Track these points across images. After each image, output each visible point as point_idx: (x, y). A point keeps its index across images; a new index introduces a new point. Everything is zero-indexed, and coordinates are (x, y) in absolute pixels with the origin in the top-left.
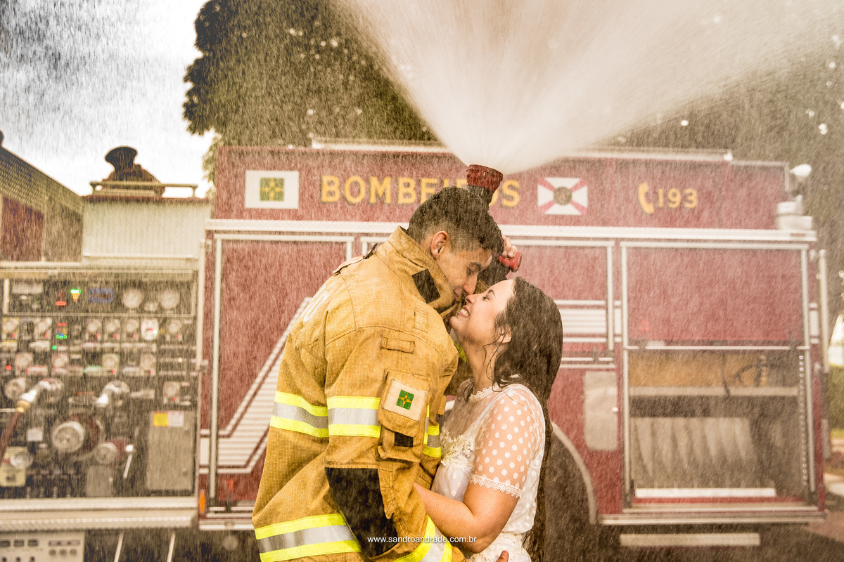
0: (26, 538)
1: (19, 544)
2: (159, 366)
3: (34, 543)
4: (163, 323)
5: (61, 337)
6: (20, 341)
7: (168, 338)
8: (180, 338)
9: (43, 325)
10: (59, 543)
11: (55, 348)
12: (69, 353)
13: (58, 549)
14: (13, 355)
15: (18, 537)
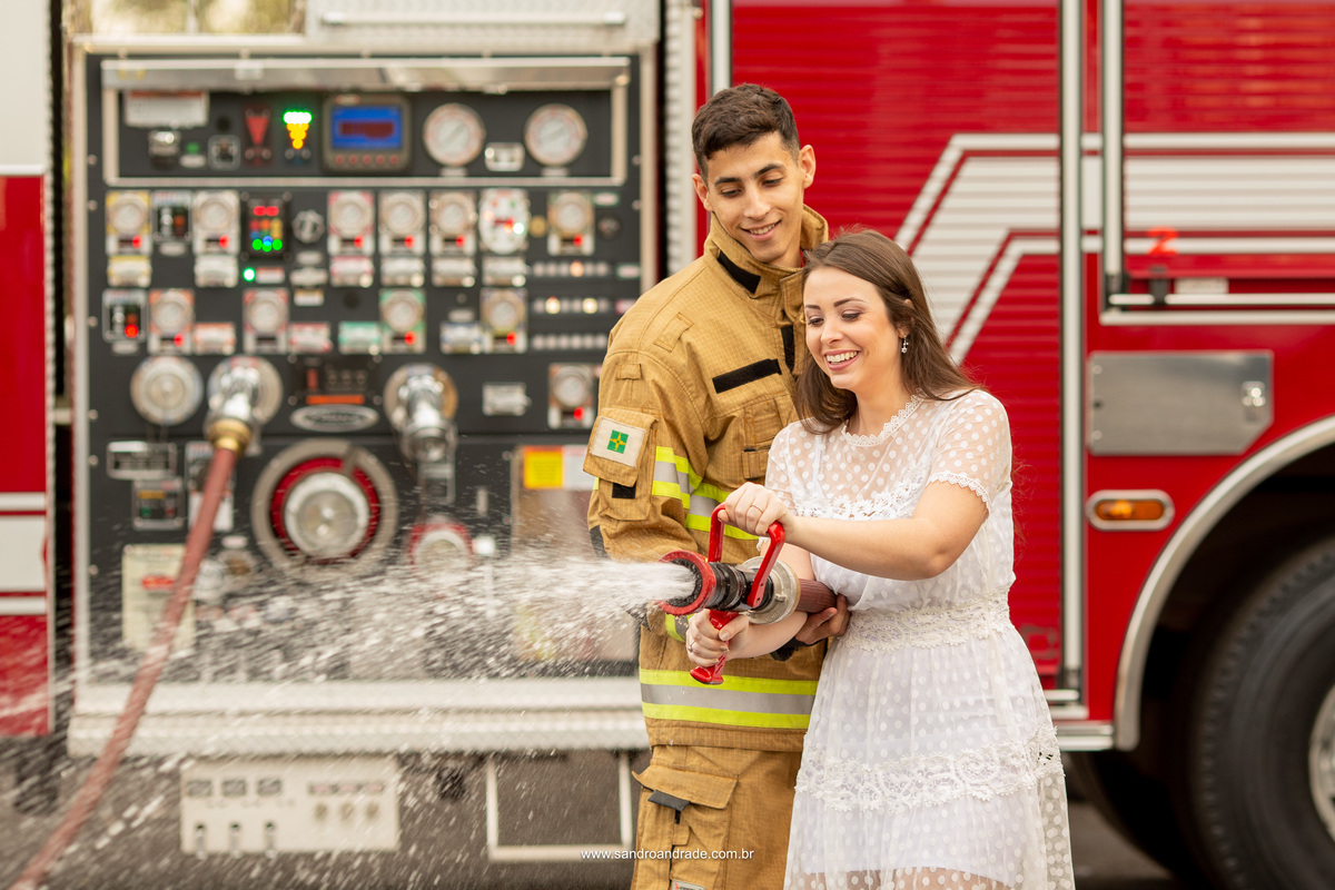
0: (252, 774)
1: (235, 788)
2: (536, 324)
3: (271, 788)
4: (539, 203)
5: (266, 247)
6: (157, 258)
7: (554, 246)
8: (587, 245)
9: (216, 212)
10: (335, 789)
11: (249, 274)
12: (290, 288)
13: (333, 802)
14: (139, 298)
15: (231, 771)
